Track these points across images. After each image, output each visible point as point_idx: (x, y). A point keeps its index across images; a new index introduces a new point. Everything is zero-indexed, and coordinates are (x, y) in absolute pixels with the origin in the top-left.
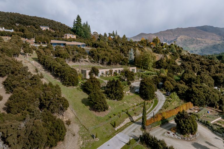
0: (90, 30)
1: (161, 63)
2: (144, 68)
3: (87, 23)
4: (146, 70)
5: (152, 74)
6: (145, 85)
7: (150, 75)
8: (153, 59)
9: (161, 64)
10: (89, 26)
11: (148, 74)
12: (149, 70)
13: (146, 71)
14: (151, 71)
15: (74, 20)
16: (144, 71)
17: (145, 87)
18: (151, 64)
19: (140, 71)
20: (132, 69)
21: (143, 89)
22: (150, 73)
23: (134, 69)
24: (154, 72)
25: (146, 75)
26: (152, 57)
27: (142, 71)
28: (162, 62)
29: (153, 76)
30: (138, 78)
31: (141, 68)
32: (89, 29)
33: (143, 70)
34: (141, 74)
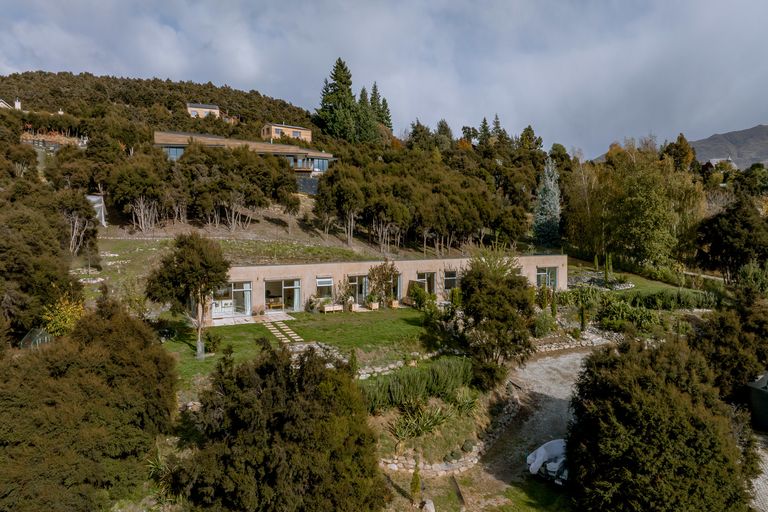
0: (387, 118)
1: (738, 228)
2: (618, 267)
3: (375, 88)
4: (631, 277)
5: (681, 302)
6: (628, 419)
7: (665, 307)
8: (679, 210)
9: (738, 235)
10: (384, 101)
11: (650, 302)
12: (651, 277)
13: (632, 285)
14: (667, 280)
15: (326, 82)
16: (621, 282)
17: (625, 437)
18: (662, 241)
19: (592, 281)
20: (540, 270)
21: (607, 467)
22: (661, 295)
23: (553, 271)
24: (689, 286)
25: (634, 304)
26: (670, 195)
27: (603, 283)
28: (746, 225)
29: (688, 319)
30: (577, 325)
31: (602, 262)
32: (382, 114)
33: (612, 276)
34: (596, 302)
